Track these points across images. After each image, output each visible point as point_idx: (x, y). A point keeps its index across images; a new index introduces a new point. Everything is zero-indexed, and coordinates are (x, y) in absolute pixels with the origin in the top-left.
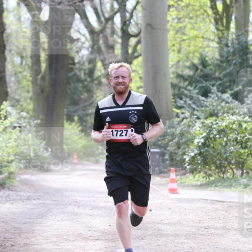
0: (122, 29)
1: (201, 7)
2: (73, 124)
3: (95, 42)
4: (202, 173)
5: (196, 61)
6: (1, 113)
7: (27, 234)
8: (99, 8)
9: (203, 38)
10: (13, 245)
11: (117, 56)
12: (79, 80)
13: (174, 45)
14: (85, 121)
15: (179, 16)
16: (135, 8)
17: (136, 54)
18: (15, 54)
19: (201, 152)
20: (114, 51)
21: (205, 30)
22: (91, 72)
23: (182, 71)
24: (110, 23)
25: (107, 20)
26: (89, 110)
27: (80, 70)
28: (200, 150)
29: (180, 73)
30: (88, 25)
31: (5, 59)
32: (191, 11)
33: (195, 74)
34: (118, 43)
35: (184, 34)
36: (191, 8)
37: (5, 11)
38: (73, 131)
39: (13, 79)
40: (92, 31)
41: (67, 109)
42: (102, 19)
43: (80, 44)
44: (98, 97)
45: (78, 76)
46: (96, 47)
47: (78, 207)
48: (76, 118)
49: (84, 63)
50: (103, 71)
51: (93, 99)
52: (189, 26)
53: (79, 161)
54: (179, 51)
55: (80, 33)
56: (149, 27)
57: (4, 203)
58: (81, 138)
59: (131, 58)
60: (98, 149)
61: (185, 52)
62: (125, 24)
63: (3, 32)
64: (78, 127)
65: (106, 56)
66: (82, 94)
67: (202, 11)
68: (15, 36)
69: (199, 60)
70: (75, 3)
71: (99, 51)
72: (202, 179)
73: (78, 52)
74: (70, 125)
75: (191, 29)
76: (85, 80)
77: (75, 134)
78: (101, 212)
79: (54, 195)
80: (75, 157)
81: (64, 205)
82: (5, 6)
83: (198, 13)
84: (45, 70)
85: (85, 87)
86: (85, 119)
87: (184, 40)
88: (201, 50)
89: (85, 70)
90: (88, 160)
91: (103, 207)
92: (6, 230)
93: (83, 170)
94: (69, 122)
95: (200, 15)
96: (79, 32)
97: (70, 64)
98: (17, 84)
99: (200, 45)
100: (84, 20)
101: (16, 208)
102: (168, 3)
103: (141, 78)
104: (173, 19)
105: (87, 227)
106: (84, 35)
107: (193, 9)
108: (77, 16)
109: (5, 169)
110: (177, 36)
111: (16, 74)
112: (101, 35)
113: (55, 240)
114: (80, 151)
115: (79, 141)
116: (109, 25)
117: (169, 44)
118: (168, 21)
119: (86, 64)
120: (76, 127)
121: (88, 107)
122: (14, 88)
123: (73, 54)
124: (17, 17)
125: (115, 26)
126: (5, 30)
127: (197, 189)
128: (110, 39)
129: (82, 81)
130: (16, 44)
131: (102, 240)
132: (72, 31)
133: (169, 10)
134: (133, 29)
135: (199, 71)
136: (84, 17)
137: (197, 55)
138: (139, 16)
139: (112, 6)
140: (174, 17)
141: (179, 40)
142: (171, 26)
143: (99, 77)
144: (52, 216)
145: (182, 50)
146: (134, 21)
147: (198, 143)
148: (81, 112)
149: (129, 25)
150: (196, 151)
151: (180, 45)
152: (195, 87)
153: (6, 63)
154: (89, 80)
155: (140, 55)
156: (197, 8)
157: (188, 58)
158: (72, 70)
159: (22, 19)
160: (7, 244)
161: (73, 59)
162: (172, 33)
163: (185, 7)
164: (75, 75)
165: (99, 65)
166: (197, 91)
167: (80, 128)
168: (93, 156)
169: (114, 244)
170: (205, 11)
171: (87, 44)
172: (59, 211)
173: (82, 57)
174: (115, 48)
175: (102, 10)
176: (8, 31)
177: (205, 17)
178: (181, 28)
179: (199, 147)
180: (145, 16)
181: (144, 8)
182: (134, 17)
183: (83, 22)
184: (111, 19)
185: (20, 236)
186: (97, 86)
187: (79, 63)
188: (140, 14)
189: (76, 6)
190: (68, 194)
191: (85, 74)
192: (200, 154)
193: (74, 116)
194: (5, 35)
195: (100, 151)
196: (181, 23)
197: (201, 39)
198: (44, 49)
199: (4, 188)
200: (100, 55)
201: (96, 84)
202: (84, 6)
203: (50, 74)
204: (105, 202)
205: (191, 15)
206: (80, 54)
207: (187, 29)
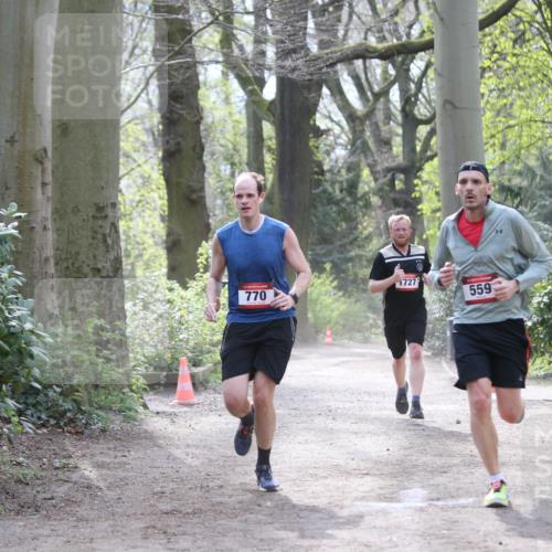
0: (403, 110)
1: (538, 70)
2: (324, 276)
3: (357, 134)
4: (547, 355)
5: (533, 163)
6: (199, 261)
7: (246, 468)
8: (363, 76)
9: (543, 122)
10: (221, 487)
11: (397, 156)
12: (331, 200)
13: (493, 136)
14: (344, 272)
15: (501, 86)
16: (424, 73)
17: (429, 153)
18: (221, 159)
19: (544, 319)
20: (391, 149)
21: (546, 108)
22: (352, 186)
23: (509, 180)
24: (382, 100)
25: (377, 96)
26: (350, 251)
27: (333, 183)
28: (542, 316)
29: (507, 183)
30: (345, 106)
31: (203, 168)
32: (520, 76)
33: (531, 185)
34: (397, 135)
35: (510, 116)
36: (520, 71)
37: (201, 86)
38: (324, 289)
39: (219, 202)
40: (351, 117)
41: (312, 250)
42: (369, 94)
43: (331, 138)
44: (365, 228)
45: (330, 194)
46: (359, 142)
47: (334, 419)
48: (328, 266)
49: (339, 171)
50: (373, 184)
51: (356, 233)
52: (519, 102)
53: (334, 340)
54: (503, 146)
55: (332, 121)
56: (448, 107)
57: (207, 415)
58: (337, 300)
59: (421, 159)
60: (367, 318)
61: (514, 147)
62: (408, 101)
63: (198, 123)
64: (332, 282)
65: (376, 158)
66: (337, 225)
67: (540, 76)
68: (220, 128)
69: (538, 159)
70: (321, 69)
71: (365, 149)
72: (547, 367)
73: (328, 153)
74: (319, 278)
75: (522, 107)
76: (343, 200)
77: (327, 293)
78: (372, 427)
79: (292, 399)
80: (328, 333)
81: (308, 416)
82: (201, 78)
83: (534, 79)
84: (273, 185)
85: (342, 211)
86: (344, 267)
87: (510, 127)
88: (540, 143)
89: (341, 182)
90: (351, 339)
91: (376, 418)
92: (210, 460)
93: (344, 355)
94: (316, 274)
95: (537, 83)
96: (330, 118)
97: (316, 173)
98: (225, 210)
99: (539, 134)
100: (338, 98)
101: (227, 424)
102: (480, 65)
103: (437, 194)
104: (491, 91)
105: (348, 453)
106: (338, 124)
107: (525, 74)
108: (325, 91)
109: (207, 356)
110: (497, 119)
111: (222, 193)
112: (367, 123)
113: (293, 476)
114: (337, 323)
115: (334, 306)
116: (380, 105)
117: (485, 134)
118: (483, 95)
119: (343, 172)
120: (328, 282)
121: (349, 248)
122: (220, 217)
123: (320, 156)
124: (223, 96)
125: (391, 106)
126: (202, 118)
127: (539, 383)
128: (384, 128)
129: (337, 203)
130: (222, 142)
131: (375, 475)
132: (318, 115)
133: (482, 77)
134: (421, 111)
135: (538, 179)
136: (338, 92)
137: (534, 151)
138: (431, 87)
139: (385, 72)
140: (493, 87)
141: (501, 126)
142: (488, 102)
143: (366, 193)
144: (288, 435)
145: (508, 144)
146: (424, 96)
147: (539, 303)
148: (336, 256)
149: (415, 104)
150: (535, 319)
151: (505, 136)
152: (532, 208)
153: (206, 175)
154: (348, 199)
155: (436, 155)
156: (531, 72)
157: (518, 157)
158: (319, 183)
159: (233, 99)
160: (211, 484)
161: (320, 165)
162: (489, 114)
163: (510, 69)
164: (325, 191)
165: (366, 173)
166: (535, 214)
167: (335, 283)
168: (359, 331)
169: (394, 482)
170: (545, 76)
171: (344, 139)
172: (300, 426)
173: (336, 162)
174: (393, 143)
175: (367, 79)
176: (208, 119)
177: (545, 85)
178: (505, 105)
179: (541, 310)
180: (441, 88)
181: (439, 74)
182: (424, 91)
183: (335, 102)
184: (385, 93)
185: (233, 470)
186: (364, 210)
187: (330, 171)
188: (433, 85)
189: (323, 74)
190: (315, 397)
191: (341, 191)
192: (543, 322)
193: (324, 263)
194: (202, 128)
195: (371, 321)
196: (505, 97)
197: (540, 125)
198: (270, 149)
199: (206, 389)
200: (366, 156)
201: (361, 207)
202: (336, 72)
203: (282, 191)
204: (380, 409)
205: (521, 84)
206: (333, 156)
207: (515, 107)
